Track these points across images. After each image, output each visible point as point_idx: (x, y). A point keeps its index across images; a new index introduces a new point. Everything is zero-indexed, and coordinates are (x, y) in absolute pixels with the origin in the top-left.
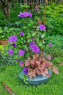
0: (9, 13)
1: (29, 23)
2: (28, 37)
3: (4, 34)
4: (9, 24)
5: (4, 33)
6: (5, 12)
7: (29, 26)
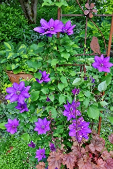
0: (35, 12)
1: (65, 51)
2: (60, 87)
3: (17, 60)
4: (33, 37)
5: (16, 58)
6: (26, 11)
7: (64, 58)
